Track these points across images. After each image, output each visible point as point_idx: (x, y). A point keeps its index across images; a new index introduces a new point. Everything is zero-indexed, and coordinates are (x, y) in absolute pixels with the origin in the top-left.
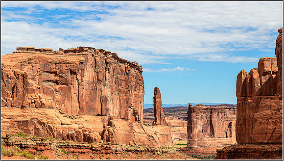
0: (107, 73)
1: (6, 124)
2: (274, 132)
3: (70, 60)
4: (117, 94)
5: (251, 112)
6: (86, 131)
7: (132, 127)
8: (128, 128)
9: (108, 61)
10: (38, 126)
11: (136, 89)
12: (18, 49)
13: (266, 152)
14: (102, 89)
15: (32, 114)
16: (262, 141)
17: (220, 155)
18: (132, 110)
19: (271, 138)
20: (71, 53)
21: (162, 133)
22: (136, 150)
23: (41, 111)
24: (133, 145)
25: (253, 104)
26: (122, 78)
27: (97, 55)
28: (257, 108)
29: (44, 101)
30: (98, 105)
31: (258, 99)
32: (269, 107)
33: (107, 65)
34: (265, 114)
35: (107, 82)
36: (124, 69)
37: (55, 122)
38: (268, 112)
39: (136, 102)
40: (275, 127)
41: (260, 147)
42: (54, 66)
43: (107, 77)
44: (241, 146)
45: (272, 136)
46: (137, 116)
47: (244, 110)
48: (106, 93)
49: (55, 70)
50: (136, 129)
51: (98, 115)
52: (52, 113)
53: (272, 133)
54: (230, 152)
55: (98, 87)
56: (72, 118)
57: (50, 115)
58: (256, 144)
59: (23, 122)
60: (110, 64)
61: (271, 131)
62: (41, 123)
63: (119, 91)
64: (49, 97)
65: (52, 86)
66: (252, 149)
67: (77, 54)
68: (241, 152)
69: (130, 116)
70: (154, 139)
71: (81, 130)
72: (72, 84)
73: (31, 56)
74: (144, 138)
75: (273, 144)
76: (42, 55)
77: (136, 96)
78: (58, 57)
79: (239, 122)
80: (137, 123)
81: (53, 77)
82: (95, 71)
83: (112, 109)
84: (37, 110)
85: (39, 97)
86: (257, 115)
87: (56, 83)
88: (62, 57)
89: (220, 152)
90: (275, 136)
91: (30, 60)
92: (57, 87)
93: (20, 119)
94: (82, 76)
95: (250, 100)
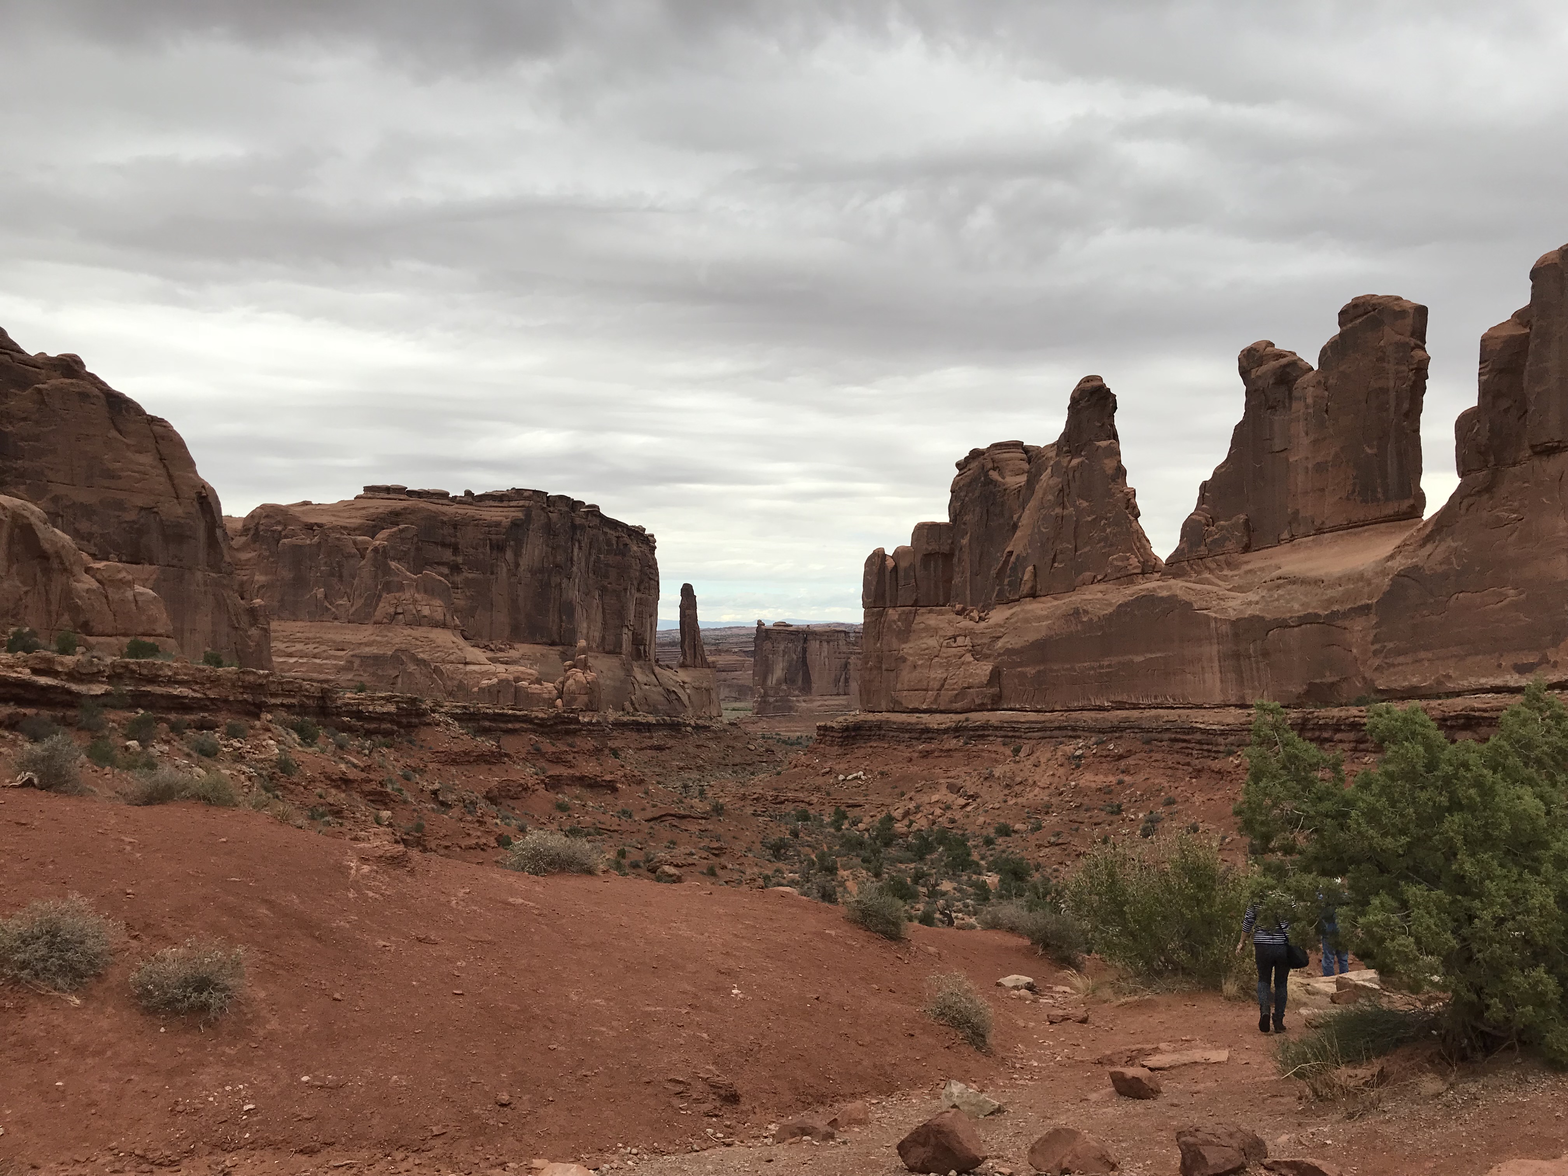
0: (576, 550)
1: (334, 662)
2: (943, 685)
3: (488, 518)
4: (597, 597)
5: (894, 640)
6: (524, 680)
7: (629, 672)
8: (621, 674)
9: (578, 521)
10: (412, 667)
11: (642, 587)
12: (367, 489)
13: (927, 730)
14: (563, 586)
15: (397, 640)
16: (916, 705)
17: (824, 735)
18: (630, 633)
19: (936, 700)
20: (492, 503)
21: (697, 684)
22: (637, 723)
23: (420, 632)
24: (631, 710)
25: (899, 623)
26: (611, 562)
27: (552, 509)
28: (905, 634)
29: (426, 611)
30: (553, 621)
31: (910, 612)
32: (933, 631)
33: (574, 533)
34: (924, 646)
35: (575, 569)
36: (614, 542)
37: (452, 658)
38: (932, 642)
39: (639, 615)
40: (945, 675)
41: (913, 718)
42: (452, 531)
43: (575, 558)
44: (870, 717)
45: (938, 695)
46: (642, 648)
47: (879, 636)
48: (574, 594)
49: (453, 540)
50: (639, 675)
51: (553, 644)
52: (444, 638)
53: (939, 690)
54: (846, 729)
55: (555, 580)
56: (492, 650)
57: (439, 641)
58: (904, 712)
59: (376, 658)
60: (582, 527)
61: (936, 685)
62: (418, 660)
63: (603, 590)
64: (437, 602)
65: (447, 575)
66: (894, 723)
67: (505, 504)
68: (870, 729)
69: (627, 645)
70: (679, 699)
71: (511, 677)
72: (492, 573)
73: (399, 505)
74: (656, 694)
75: (942, 712)
76: (422, 504)
77: (640, 602)
78: (460, 511)
79: (867, 663)
80: (641, 662)
81: (447, 555)
82: (547, 545)
83: (585, 631)
84: (408, 631)
85: (415, 601)
86: (908, 648)
87: (455, 568)
88: (471, 511)
89: (825, 728)
90: (946, 695)
91: (394, 517)
92: (458, 579)
93: (367, 650)
94: (517, 554)
95: (893, 614)
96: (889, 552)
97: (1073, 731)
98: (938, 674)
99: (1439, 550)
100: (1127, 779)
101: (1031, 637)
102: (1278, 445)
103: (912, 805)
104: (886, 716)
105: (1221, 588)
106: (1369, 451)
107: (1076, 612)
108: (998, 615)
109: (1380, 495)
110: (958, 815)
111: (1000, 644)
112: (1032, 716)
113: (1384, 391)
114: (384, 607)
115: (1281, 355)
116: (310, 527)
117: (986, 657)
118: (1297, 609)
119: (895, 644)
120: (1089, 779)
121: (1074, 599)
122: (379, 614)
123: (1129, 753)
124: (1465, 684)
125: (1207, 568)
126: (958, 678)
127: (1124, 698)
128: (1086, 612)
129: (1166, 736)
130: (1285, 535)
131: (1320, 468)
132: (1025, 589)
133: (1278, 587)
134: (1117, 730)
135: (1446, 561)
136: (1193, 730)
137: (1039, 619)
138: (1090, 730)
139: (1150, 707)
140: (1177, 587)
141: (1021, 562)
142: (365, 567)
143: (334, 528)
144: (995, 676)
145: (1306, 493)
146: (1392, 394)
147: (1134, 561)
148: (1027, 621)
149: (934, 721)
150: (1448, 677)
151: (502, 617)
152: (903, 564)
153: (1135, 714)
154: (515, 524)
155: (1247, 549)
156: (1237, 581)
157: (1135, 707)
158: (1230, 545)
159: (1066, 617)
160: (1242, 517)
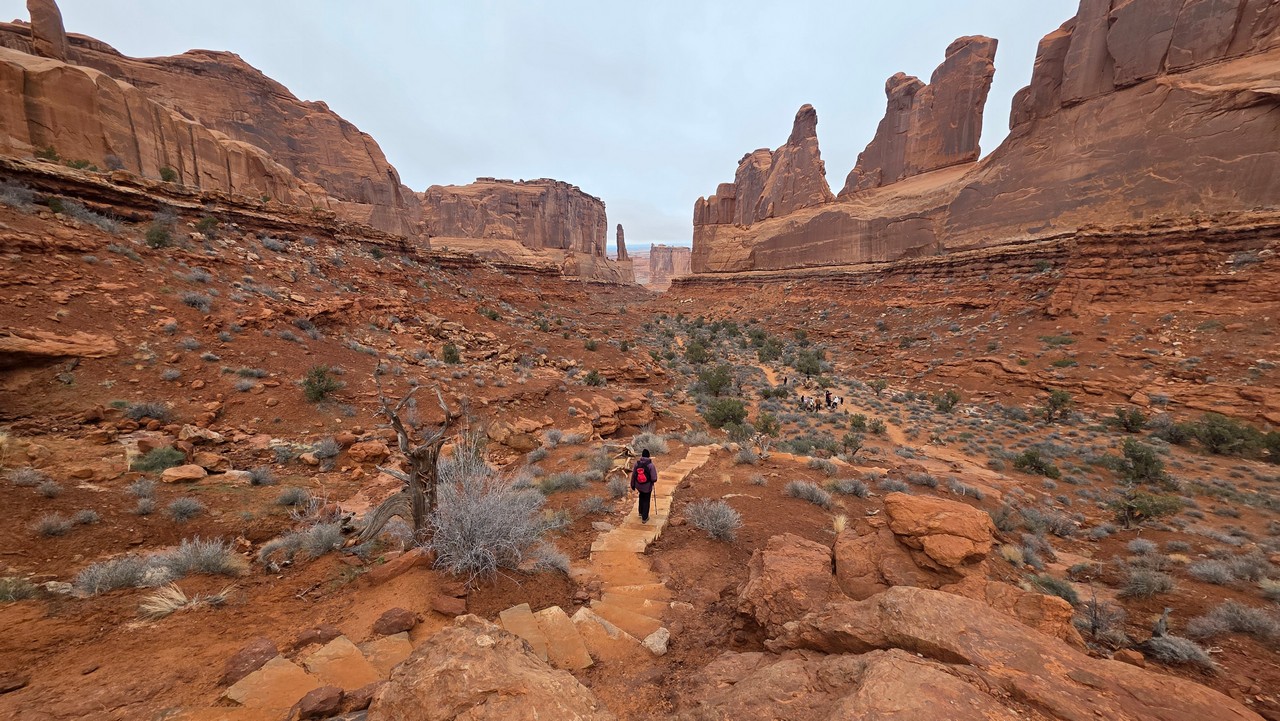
0: (569, 207)
2: (728, 260)
3: (531, 192)
4: (580, 228)
5: (707, 240)
7: (595, 261)
8: (591, 262)
9: (570, 194)
11: (599, 224)
12: (478, 179)
13: (721, 280)
14: (565, 223)
16: (716, 269)
17: (675, 283)
18: (595, 246)
19: (725, 267)
20: (532, 185)
21: (624, 268)
22: (598, 283)
23: (503, 241)
24: (596, 277)
25: (710, 232)
26: (585, 213)
27: (558, 187)
28: (713, 237)
29: (505, 233)
30: (561, 238)
31: (715, 227)
32: (725, 235)
33: (569, 199)
34: (721, 242)
35: (569, 215)
36: (586, 204)
37: (517, 253)
38: (724, 240)
39: (599, 237)
40: (730, 255)
41: (714, 275)
42: (516, 198)
43: (569, 211)
44: (696, 275)
45: (726, 265)
46: (600, 251)
47: (700, 238)
48: (570, 227)
49: (516, 202)
50: (598, 261)
51: (560, 248)
52: (513, 244)
53: (727, 262)
54: (686, 282)
55: (561, 220)
56: (534, 250)
57: (512, 246)
58: (710, 273)
60: (572, 196)
61: (725, 260)
62: (503, 254)
63: (582, 225)
64: (510, 228)
65: (514, 217)
66: (706, 277)
67: (538, 185)
68: (695, 280)
69: (593, 250)
70: (616, 274)
72: (534, 217)
73: (491, 186)
74: (607, 271)
75: (727, 272)
76: (501, 185)
77: (599, 231)
78: (518, 189)
80: (600, 258)
81: (514, 209)
82: (557, 204)
83: (575, 243)
84: (498, 241)
85: (500, 228)
86: (713, 244)
87: (518, 214)
88: (523, 188)
89: (676, 280)
90: (730, 264)
91: (491, 190)
92: (519, 219)
93: (481, 250)
94: (544, 208)
95: (707, 228)
96: (706, 199)
97: (787, 278)
98: (726, 255)
99: (992, 172)
100: (811, 298)
101: (770, 236)
102: (902, 129)
103: (712, 312)
104: (702, 274)
105: (864, 205)
106: (953, 126)
107: (792, 222)
108: (755, 227)
109: (956, 151)
110: (732, 315)
111: (755, 240)
112: (770, 273)
113: (967, 91)
114: (487, 231)
115: (910, 78)
116: (453, 195)
117: (749, 246)
118: (905, 211)
119: (708, 242)
120: (793, 299)
121: (792, 217)
122: (485, 234)
123: (813, 287)
124: (997, 242)
125: (858, 196)
126: (735, 257)
127: (812, 262)
128: (797, 222)
129: (831, 278)
130: (901, 177)
131: (925, 138)
132: (768, 214)
133: (896, 202)
134: (807, 277)
135: (997, 176)
136: (845, 275)
137: (774, 228)
138: (795, 277)
139: (824, 266)
140: (842, 207)
141: (767, 201)
142: (478, 213)
143: (463, 196)
144: (752, 255)
145: (915, 153)
146: (971, 93)
147: (821, 196)
148: (768, 229)
149: (723, 276)
150: (988, 239)
151: (539, 237)
152: (712, 204)
153: (817, 269)
154: (542, 194)
155: (879, 185)
156: (874, 202)
157: (817, 266)
158: (871, 184)
159: (787, 226)
160: (879, 169)
